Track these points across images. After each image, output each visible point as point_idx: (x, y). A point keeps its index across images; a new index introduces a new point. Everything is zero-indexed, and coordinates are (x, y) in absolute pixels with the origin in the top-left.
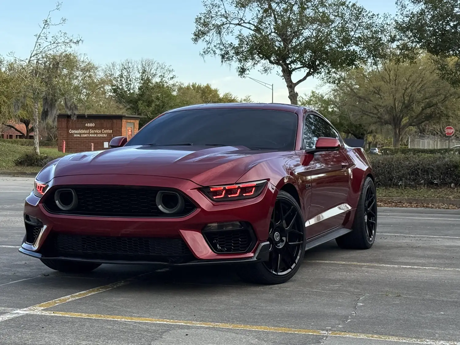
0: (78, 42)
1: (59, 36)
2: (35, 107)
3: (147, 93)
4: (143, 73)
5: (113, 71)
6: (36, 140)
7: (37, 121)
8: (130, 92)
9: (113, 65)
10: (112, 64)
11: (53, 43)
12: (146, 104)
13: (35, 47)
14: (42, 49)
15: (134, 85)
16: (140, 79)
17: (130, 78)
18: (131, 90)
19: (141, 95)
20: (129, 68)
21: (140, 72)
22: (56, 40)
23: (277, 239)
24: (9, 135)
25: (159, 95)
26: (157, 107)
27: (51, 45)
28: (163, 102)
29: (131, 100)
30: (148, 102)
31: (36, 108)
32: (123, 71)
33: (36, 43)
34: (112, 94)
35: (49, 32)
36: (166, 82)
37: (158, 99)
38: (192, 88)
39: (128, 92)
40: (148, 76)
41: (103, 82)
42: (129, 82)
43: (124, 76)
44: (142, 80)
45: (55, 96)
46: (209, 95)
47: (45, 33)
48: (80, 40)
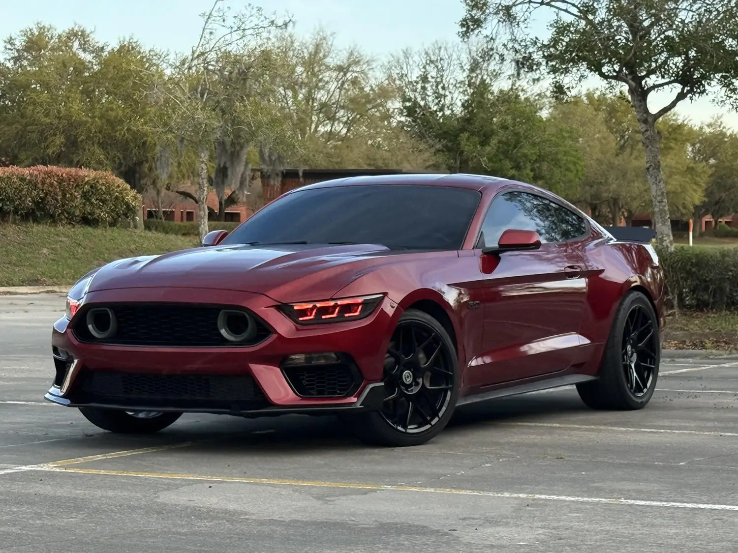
0: (286, 25)
1: (248, 14)
2: (201, 160)
3: (482, 115)
4: (472, 70)
5: (405, 68)
6: (202, 226)
7: (206, 189)
8: (444, 114)
9: (407, 54)
10: (404, 52)
11: (236, 28)
12: (477, 139)
13: (201, 39)
14: (214, 42)
15: (452, 98)
16: (465, 84)
17: (444, 81)
18: (446, 109)
19: (467, 121)
20: (441, 59)
21: (465, 68)
22: (243, 23)
23: (408, 381)
24: (185, 214)
25: (509, 117)
26: (501, 145)
27: (231, 33)
28: (517, 134)
29: (445, 133)
30: (484, 135)
31: (203, 162)
32: (427, 67)
33: (204, 30)
34: (403, 119)
35: (229, 8)
36: (523, 90)
37: (505, 127)
38: (586, 102)
39: (440, 114)
40: (482, 77)
41: (384, 93)
42: (442, 92)
43: (430, 79)
44: (469, 85)
45: (240, 137)
46: (626, 116)
47: (222, 8)
48: (290, 20)
